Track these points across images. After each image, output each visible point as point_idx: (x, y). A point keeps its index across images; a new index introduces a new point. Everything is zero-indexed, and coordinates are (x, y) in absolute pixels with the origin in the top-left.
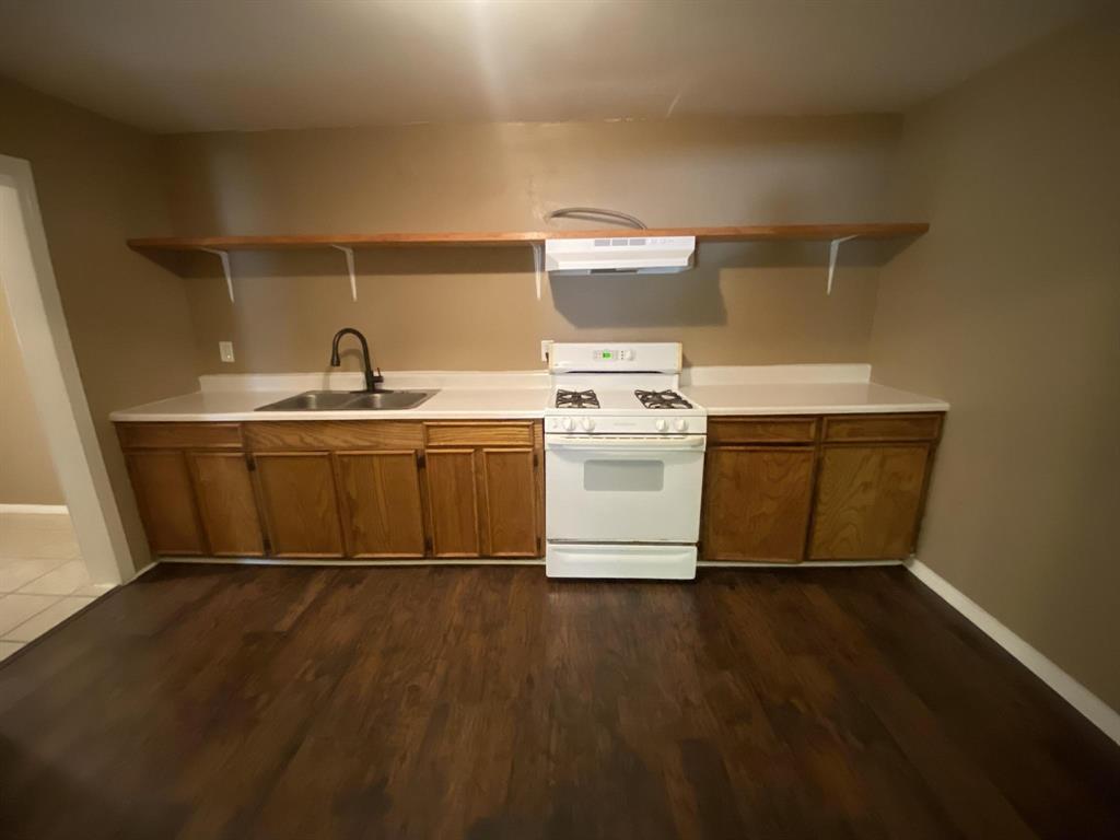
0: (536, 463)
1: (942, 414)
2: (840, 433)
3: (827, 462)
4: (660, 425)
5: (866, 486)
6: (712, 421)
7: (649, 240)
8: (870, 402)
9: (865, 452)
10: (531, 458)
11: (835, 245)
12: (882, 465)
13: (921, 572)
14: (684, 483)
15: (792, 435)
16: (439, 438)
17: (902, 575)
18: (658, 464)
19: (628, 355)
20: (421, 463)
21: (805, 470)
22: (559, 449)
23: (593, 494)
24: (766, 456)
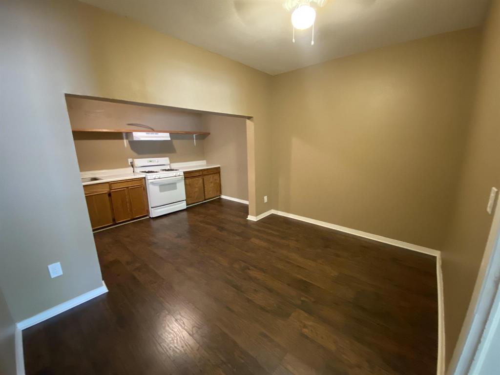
0: (144, 189)
1: (219, 167)
2: (205, 173)
3: (205, 179)
4: (174, 174)
5: (211, 182)
6: (185, 173)
7: (159, 133)
8: (207, 166)
9: (210, 176)
10: (142, 188)
11: (194, 135)
12: (213, 178)
13: (223, 197)
14: (181, 187)
15: (197, 174)
16: (114, 187)
17: (220, 199)
18: (175, 184)
19: (156, 161)
20: (110, 195)
21: (201, 181)
22: (152, 183)
23: (162, 193)
24: (195, 179)
